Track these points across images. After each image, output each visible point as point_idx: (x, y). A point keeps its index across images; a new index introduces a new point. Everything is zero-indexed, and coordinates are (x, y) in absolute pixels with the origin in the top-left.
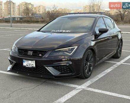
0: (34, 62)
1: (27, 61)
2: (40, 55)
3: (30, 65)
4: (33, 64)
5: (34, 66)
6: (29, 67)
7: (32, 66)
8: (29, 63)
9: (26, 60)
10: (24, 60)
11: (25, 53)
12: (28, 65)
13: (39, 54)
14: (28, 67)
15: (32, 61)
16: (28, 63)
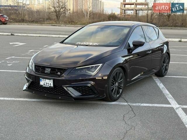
0: (52, 81)
1: (44, 80)
2: (59, 73)
3: (48, 85)
4: (50, 84)
5: (52, 86)
6: (47, 86)
7: (50, 85)
8: (47, 83)
9: (44, 78)
10: (41, 79)
11: (42, 70)
12: (46, 85)
13: (57, 73)
14: (45, 86)
15: (50, 80)
16: (45, 82)
